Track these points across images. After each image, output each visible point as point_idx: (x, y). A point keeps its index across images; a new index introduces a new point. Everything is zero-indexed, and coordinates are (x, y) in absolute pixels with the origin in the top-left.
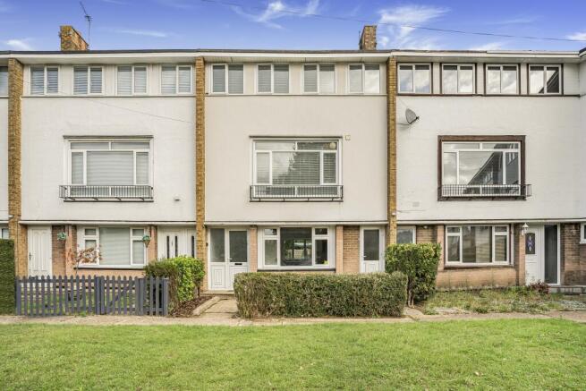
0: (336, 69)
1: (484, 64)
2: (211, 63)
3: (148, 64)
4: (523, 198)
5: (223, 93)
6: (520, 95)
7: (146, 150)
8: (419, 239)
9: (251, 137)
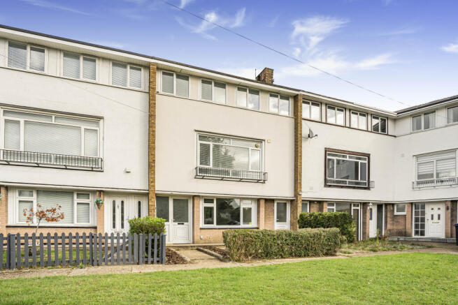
0: (260, 94)
1: (350, 110)
2: (161, 69)
3: (99, 58)
4: (368, 188)
5: (172, 94)
6: (367, 131)
7: (96, 128)
8: (312, 209)
9: (196, 131)
